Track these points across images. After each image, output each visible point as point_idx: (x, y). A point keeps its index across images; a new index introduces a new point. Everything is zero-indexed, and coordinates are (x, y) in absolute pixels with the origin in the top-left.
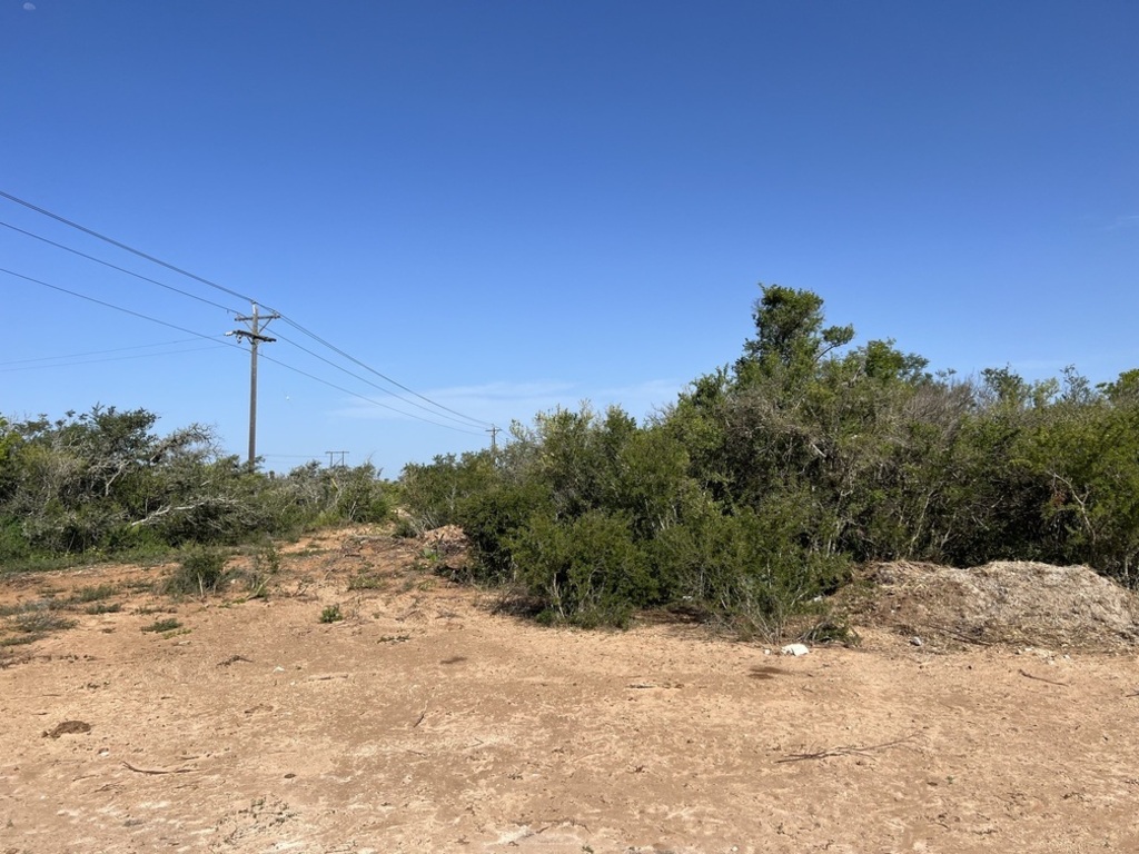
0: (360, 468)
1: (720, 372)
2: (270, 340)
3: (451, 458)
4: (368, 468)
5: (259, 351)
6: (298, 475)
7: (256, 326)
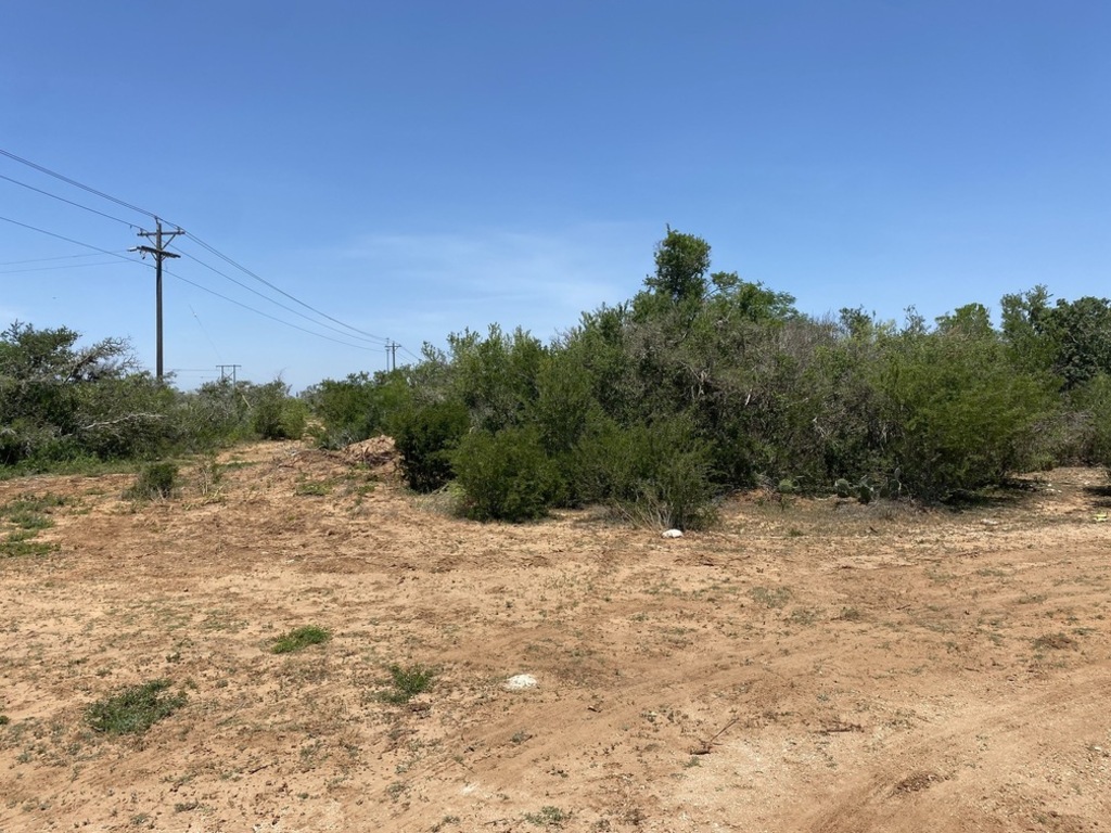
0: (270, 385)
1: (621, 308)
2: (175, 256)
3: (364, 377)
4: (279, 384)
5: (163, 267)
6: (209, 391)
7: (159, 241)
